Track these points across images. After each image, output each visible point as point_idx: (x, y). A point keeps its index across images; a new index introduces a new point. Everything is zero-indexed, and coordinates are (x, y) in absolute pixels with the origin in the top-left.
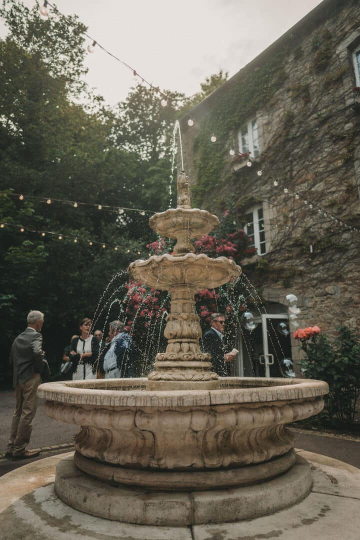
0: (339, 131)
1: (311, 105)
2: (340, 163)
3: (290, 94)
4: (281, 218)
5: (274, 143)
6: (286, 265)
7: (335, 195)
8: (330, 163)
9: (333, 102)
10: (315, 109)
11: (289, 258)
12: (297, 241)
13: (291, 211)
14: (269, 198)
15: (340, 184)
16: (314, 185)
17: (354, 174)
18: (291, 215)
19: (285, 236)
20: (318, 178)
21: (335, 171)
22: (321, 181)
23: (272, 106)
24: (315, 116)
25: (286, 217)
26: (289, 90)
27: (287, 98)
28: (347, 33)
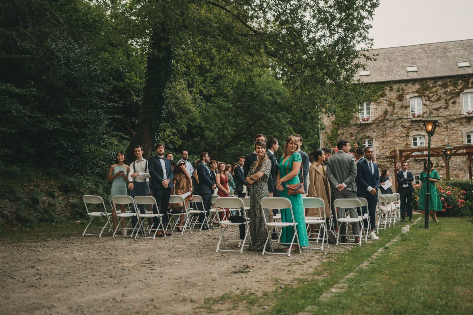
0: (405, 124)
1: (395, 111)
2: (404, 135)
3: (387, 102)
4: (381, 147)
5: (379, 118)
6: (382, 164)
7: (402, 145)
8: (401, 134)
9: (403, 114)
10: (397, 113)
11: (384, 162)
12: (387, 156)
13: (385, 145)
14: (376, 138)
15: (404, 142)
16: (394, 139)
17: (409, 140)
18: (385, 147)
19: (382, 154)
20: (396, 137)
21: (402, 137)
22: (397, 138)
23: (379, 103)
24: (396, 115)
25: (383, 147)
26: (386, 101)
27: (386, 104)
28: (409, 93)
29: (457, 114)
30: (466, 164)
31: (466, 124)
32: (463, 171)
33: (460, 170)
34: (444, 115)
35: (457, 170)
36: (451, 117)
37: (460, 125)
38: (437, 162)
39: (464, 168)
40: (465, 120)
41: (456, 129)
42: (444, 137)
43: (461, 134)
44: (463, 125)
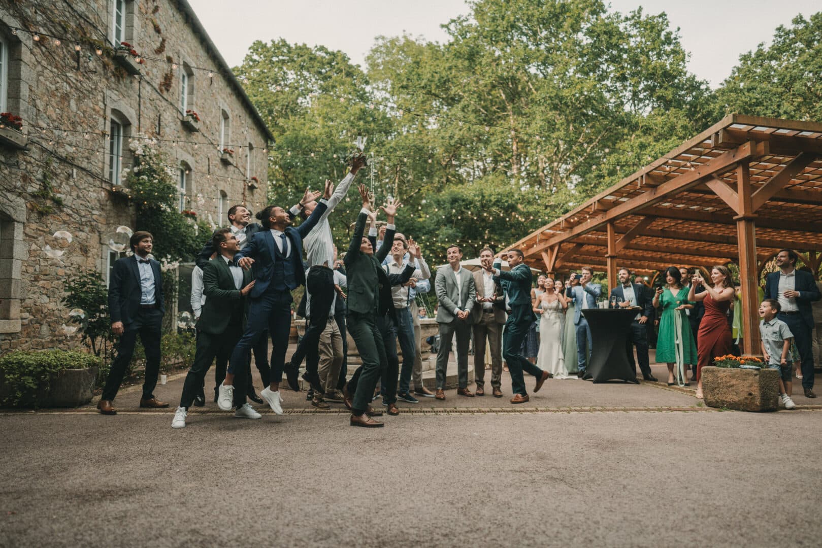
29: (99, 28)
30: (104, 214)
31: (113, 79)
32: (97, 234)
33: (93, 231)
34: (76, 8)
35: (87, 229)
36: (90, 28)
37: (102, 72)
38: (45, 176)
39: (100, 225)
40: (112, 67)
41: (94, 78)
42: (68, 89)
43: (103, 107)
44: (107, 79)
